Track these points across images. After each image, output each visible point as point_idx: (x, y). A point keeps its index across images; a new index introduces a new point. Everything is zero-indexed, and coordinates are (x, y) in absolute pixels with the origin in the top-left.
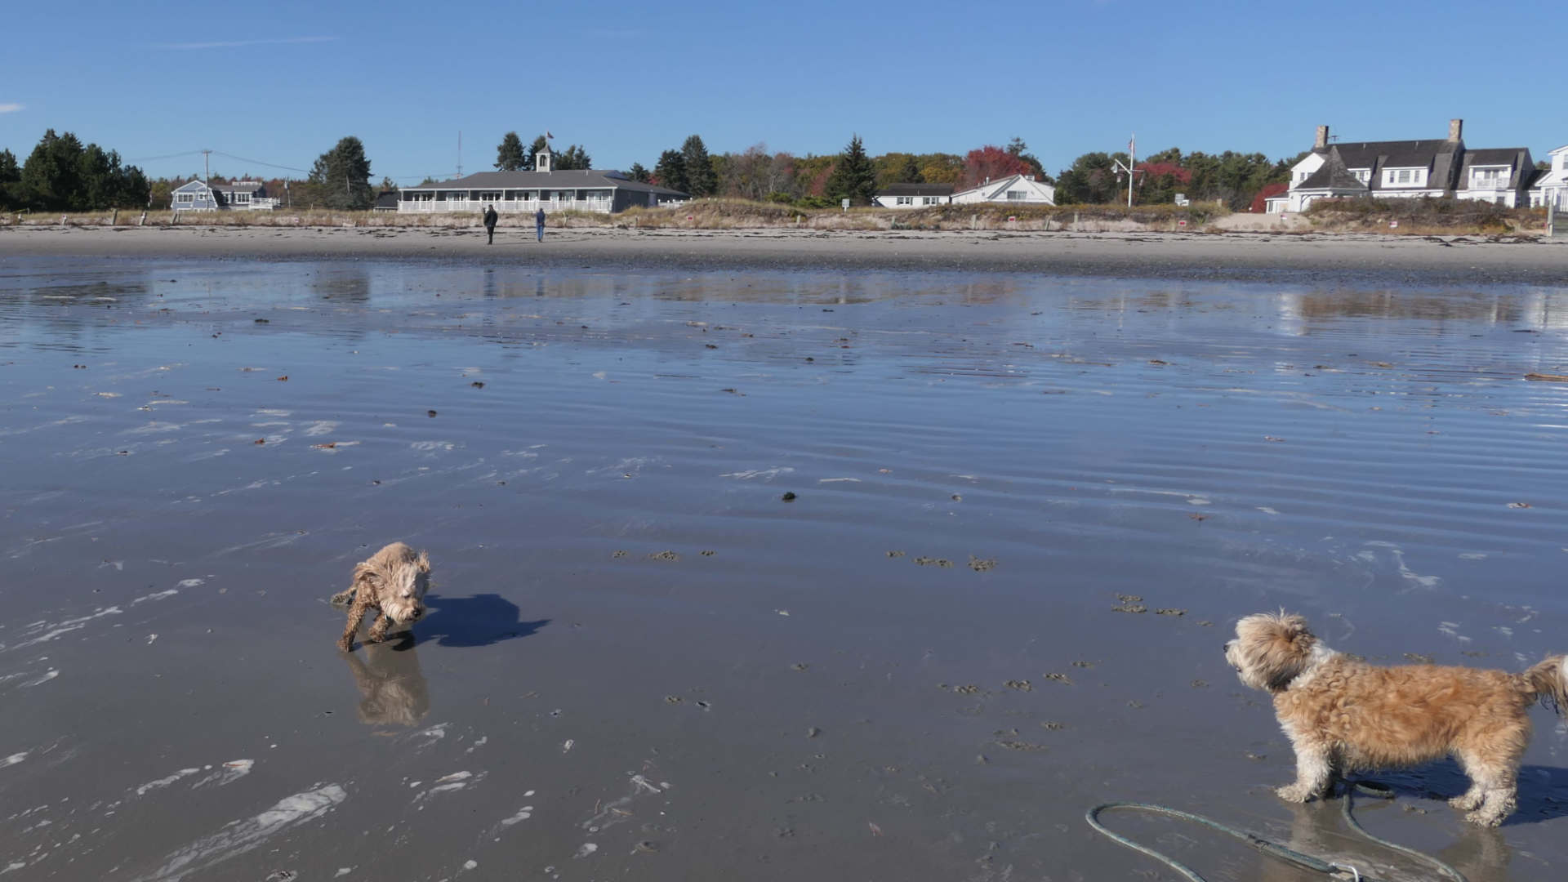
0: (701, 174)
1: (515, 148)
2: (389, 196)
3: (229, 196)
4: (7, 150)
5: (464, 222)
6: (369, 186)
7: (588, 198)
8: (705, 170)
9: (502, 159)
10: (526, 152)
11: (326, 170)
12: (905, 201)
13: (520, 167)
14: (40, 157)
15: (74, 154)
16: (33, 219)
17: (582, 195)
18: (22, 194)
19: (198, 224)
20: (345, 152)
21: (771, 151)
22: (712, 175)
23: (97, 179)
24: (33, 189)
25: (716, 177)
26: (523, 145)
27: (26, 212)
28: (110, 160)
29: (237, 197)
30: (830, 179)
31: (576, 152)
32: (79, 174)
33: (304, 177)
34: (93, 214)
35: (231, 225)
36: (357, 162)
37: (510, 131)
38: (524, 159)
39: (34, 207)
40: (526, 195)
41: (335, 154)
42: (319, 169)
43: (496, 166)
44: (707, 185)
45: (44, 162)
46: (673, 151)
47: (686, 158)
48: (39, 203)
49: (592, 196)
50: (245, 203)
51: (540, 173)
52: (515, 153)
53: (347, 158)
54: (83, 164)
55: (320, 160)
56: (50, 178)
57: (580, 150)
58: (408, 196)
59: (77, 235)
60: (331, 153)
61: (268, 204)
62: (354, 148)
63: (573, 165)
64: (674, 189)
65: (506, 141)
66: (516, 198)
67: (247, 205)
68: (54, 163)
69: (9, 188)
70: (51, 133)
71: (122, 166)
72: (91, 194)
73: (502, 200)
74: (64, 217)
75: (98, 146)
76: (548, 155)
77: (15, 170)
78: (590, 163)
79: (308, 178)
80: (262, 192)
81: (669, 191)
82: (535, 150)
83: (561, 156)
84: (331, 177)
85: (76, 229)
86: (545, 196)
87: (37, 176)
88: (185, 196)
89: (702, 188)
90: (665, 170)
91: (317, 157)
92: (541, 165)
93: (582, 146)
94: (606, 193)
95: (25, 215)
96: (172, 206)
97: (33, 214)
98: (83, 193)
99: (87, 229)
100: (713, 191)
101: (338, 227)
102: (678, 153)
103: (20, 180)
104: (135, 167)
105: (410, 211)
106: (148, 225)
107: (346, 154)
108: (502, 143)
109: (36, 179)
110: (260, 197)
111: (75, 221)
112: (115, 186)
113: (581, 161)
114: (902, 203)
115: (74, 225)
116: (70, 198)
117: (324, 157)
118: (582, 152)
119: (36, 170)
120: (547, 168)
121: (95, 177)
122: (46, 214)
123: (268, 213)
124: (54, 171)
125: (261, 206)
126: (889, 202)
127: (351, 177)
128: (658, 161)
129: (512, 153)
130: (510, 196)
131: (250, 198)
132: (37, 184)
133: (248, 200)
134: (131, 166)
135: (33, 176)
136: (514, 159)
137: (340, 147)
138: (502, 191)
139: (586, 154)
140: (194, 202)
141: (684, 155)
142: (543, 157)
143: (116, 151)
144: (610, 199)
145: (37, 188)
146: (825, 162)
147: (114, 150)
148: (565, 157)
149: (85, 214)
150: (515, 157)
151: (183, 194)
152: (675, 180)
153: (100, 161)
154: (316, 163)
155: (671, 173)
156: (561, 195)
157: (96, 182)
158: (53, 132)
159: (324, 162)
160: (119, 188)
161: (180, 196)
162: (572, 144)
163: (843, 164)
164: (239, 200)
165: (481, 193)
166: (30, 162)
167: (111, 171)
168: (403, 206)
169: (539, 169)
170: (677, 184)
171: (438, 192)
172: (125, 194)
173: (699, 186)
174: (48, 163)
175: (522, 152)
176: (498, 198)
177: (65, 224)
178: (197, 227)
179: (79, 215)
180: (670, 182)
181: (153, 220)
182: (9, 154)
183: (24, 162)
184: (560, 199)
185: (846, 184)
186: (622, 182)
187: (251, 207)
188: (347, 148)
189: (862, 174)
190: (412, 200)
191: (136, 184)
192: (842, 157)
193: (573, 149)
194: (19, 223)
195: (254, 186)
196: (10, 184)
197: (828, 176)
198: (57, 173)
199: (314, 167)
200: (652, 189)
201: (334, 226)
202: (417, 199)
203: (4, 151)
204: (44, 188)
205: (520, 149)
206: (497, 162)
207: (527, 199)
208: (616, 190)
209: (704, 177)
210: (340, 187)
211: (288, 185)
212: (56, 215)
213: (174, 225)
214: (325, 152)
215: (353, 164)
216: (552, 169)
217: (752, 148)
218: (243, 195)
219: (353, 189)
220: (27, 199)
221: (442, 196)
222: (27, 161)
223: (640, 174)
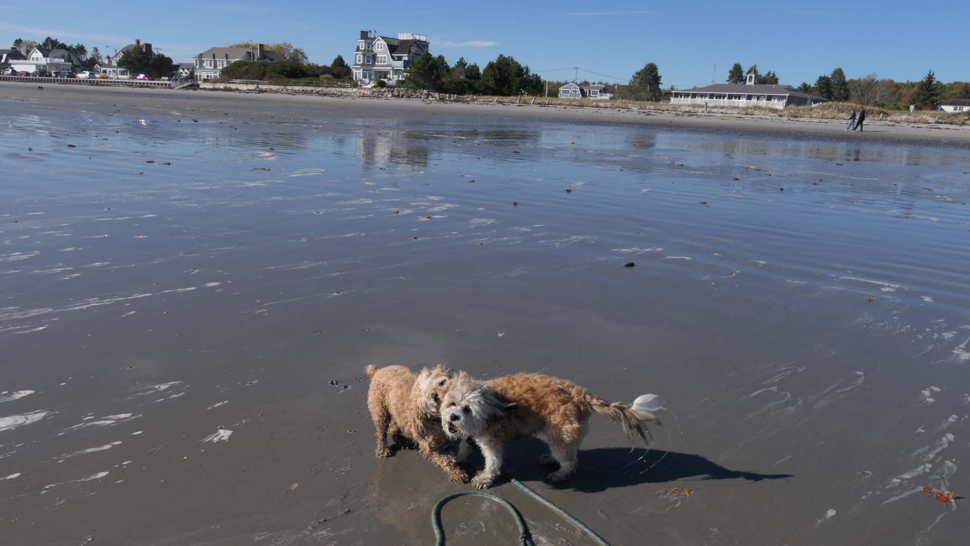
0: (841, 89)
1: (738, 72)
2: (668, 95)
3: (588, 92)
4: (475, 64)
5: (696, 109)
6: (659, 90)
7: (772, 100)
8: (843, 87)
9: (731, 77)
10: (744, 74)
11: (638, 80)
12: (958, 108)
13: (740, 82)
14: (490, 68)
15: (507, 67)
16: (482, 98)
17: (769, 98)
18: (480, 86)
19: (560, 104)
20: (648, 70)
21: (879, 78)
22: (847, 90)
23: (518, 80)
24: (485, 84)
25: (849, 91)
26: (743, 70)
27: (480, 95)
28: (525, 70)
29: (591, 92)
30: (912, 95)
31: (771, 75)
32: (509, 77)
33: (626, 83)
34: (512, 97)
35: (576, 106)
36: (653, 76)
37: (736, 62)
38: (743, 77)
39: (485, 93)
40: (739, 97)
41: (643, 72)
42: (634, 79)
43: (728, 81)
44: (843, 95)
45: (493, 70)
46: (825, 76)
47: (833, 80)
48: (488, 91)
49: (775, 99)
50: (596, 95)
51: (748, 86)
52: (739, 75)
53: (649, 74)
54: (511, 72)
55: (635, 75)
56: (495, 78)
57: (774, 74)
58: (676, 95)
59: (500, 107)
60: (641, 71)
61: (607, 96)
62: (653, 69)
63: (768, 83)
64: (824, 97)
65: (734, 68)
66: (733, 99)
67: (596, 97)
68: (497, 71)
69: (474, 83)
70: (501, 56)
71: (530, 74)
72: (514, 88)
73: (726, 99)
74: (496, 98)
75: (519, 63)
76: (753, 76)
77: (479, 74)
78: (778, 81)
79: (629, 84)
80: (605, 90)
81: (820, 98)
82: (749, 72)
83: (762, 77)
84: (640, 84)
85: (500, 105)
86: (749, 97)
87: (489, 77)
88: (566, 91)
89: (840, 97)
90: (819, 87)
91: (634, 73)
92: (749, 81)
93: (774, 72)
94: (783, 97)
95: (479, 97)
96: (559, 96)
97: (483, 97)
98: (510, 87)
99: (505, 105)
100: (846, 98)
101: (629, 109)
102: (828, 77)
103: (480, 79)
104: (536, 75)
105: (676, 102)
106: (535, 104)
107: (648, 72)
108: (732, 68)
109: (488, 78)
110: (603, 93)
111: (500, 100)
112: (526, 84)
113: (773, 80)
114: (957, 110)
115: (500, 102)
116: (504, 89)
117: (637, 73)
118: (774, 75)
119: (488, 74)
120: (752, 83)
121: (517, 79)
122: (489, 97)
123: (605, 101)
124: (497, 75)
125: (603, 98)
126: (949, 109)
127: (650, 84)
128: (816, 81)
129: (737, 74)
130: (730, 97)
131: (598, 92)
132: (488, 81)
133: (597, 94)
134: (535, 74)
135: (487, 77)
136: (737, 78)
137: (645, 68)
138: (726, 94)
139: (777, 76)
140: (569, 94)
141: (832, 78)
142: (751, 77)
143: (528, 66)
144: (785, 101)
145: (488, 84)
146: (912, 85)
147: (527, 66)
148: (765, 77)
149: (508, 98)
150: (738, 76)
151: (565, 90)
152: (825, 92)
153: (520, 71)
154: (633, 76)
155: (823, 88)
156: (758, 98)
157: (517, 82)
158: (502, 55)
159: (637, 76)
160: (528, 84)
161: (563, 91)
162: (769, 71)
163: (922, 87)
164: (593, 94)
165: (715, 95)
166: (486, 70)
167: (525, 76)
168: (673, 100)
169: (748, 83)
170: (825, 94)
171: (692, 94)
172: (530, 88)
173: (838, 96)
174: (494, 71)
175: (742, 74)
176: (724, 98)
177: (496, 102)
178: (558, 106)
179: (505, 97)
180: (822, 93)
181: (539, 101)
182: (476, 66)
183: (483, 70)
184: (757, 100)
185: (922, 97)
186: (793, 92)
187: (599, 98)
188: (649, 69)
189: (932, 92)
190: (678, 97)
191: (536, 83)
192: (922, 82)
193: (769, 73)
194: (474, 100)
195: (601, 87)
196: (475, 81)
197: (913, 93)
198: (498, 76)
199: (632, 78)
200: (809, 96)
201: (627, 109)
202: (681, 97)
203: (474, 64)
204: (491, 83)
205: (741, 72)
206: (728, 79)
207: (739, 99)
208: (788, 96)
209: (842, 91)
210: (644, 89)
211: (617, 87)
212: (494, 97)
213: (548, 104)
214: (639, 70)
215: (652, 78)
216: (755, 83)
217: (869, 76)
218: (595, 91)
219: (651, 90)
220: (482, 89)
221: (694, 96)
222: (484, 70)
223: (805, 88)
